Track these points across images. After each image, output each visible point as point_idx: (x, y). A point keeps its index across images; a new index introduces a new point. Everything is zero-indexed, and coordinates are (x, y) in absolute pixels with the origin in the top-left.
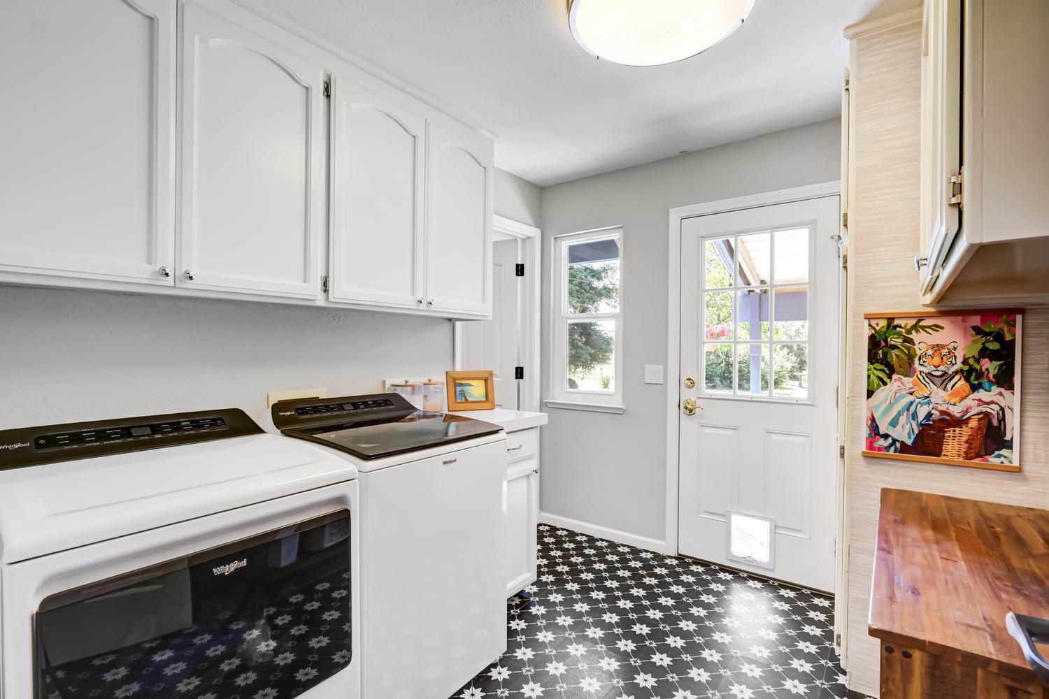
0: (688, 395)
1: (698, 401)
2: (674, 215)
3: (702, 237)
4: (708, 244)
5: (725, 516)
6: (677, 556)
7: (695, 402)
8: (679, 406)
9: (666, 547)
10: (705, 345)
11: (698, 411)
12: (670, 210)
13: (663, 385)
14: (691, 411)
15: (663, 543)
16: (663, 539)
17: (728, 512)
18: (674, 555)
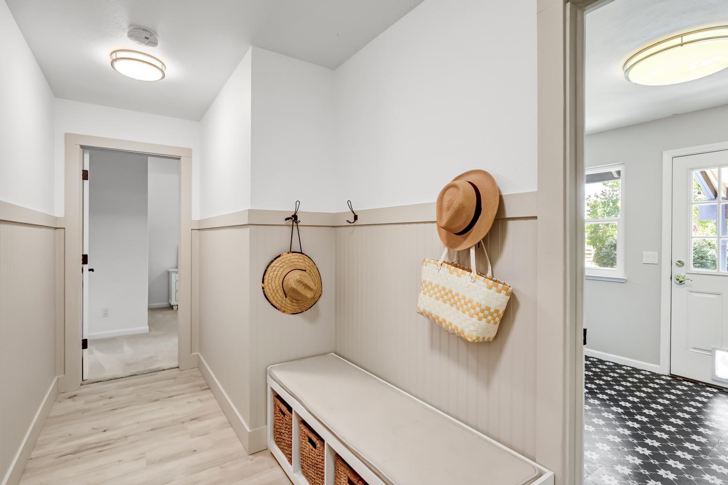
0: (678, 272)
1: (687, 275)
2: (667, 156)
3: (690, 169)
4: (694, 173)
5: (711, 351)
6: (669, 375)
7: (685, 276)
8: (671, 278)
9: (662, 369)
10: (693, 239)
11: (686, 282)
12: (664, 152)
13: (659, 264)
14: (681, 282)
15: (658, 366)
16: (658, 363)
17: (713, 349)
18: (667, 375)
